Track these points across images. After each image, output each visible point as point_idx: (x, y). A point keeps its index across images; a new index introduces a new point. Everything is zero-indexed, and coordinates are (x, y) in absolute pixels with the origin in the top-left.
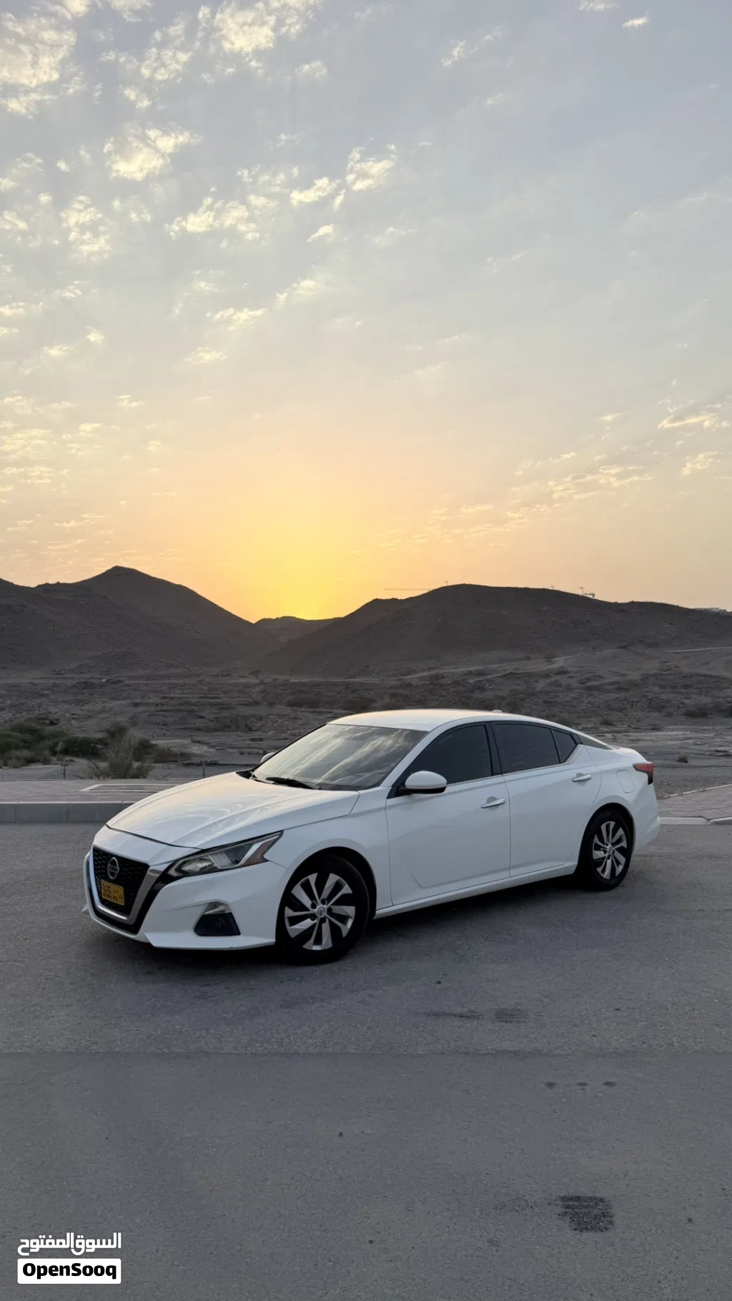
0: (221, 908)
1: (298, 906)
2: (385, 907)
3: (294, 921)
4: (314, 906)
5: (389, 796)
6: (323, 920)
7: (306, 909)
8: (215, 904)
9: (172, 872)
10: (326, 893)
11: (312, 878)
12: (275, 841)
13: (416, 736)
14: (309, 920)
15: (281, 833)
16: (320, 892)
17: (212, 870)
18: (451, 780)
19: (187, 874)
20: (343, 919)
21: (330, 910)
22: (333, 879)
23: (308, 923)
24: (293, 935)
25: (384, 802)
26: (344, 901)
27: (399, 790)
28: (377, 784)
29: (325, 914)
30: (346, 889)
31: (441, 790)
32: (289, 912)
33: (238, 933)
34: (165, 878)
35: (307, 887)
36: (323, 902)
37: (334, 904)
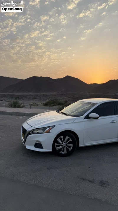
0: (39, 142)
1: (58, 143)
2: (81, 145)
3: (58, 146)
4: (62, 143)
5: (85, 119)
6: (65, 147)
7: (60, 144)
8: (38, 141)
9: (31, 133)
10: (65, 141)
11: (62, 137)
12: (53, 128)
13: (94, 104)
14: (61, 146)
15: (54, 126)
16: (64, 140)
17: (38, 133)
18: (100, 116)
19: (33, 133)
20: (70, 147)
21: (66, 145)
22: (67, 138)
23: (61, 147)
24: (57, 149)
25: (82, 120)
26: (70, 143)
27: (87, 117)
28: (82, 116)
29: (65, 146)
30: (71, 140)
31: (98, 118)
32: (56, 144)
33: (43, 148)
34: (29, 134)
35: (61, 139)
36: (65, 143)
37: (67, 143)
